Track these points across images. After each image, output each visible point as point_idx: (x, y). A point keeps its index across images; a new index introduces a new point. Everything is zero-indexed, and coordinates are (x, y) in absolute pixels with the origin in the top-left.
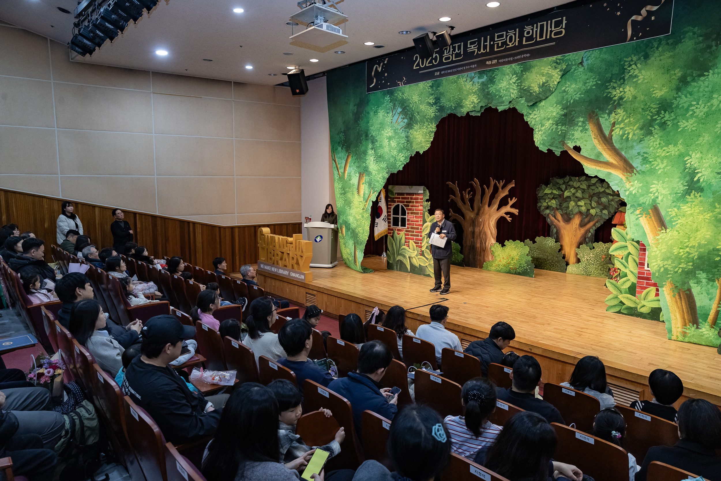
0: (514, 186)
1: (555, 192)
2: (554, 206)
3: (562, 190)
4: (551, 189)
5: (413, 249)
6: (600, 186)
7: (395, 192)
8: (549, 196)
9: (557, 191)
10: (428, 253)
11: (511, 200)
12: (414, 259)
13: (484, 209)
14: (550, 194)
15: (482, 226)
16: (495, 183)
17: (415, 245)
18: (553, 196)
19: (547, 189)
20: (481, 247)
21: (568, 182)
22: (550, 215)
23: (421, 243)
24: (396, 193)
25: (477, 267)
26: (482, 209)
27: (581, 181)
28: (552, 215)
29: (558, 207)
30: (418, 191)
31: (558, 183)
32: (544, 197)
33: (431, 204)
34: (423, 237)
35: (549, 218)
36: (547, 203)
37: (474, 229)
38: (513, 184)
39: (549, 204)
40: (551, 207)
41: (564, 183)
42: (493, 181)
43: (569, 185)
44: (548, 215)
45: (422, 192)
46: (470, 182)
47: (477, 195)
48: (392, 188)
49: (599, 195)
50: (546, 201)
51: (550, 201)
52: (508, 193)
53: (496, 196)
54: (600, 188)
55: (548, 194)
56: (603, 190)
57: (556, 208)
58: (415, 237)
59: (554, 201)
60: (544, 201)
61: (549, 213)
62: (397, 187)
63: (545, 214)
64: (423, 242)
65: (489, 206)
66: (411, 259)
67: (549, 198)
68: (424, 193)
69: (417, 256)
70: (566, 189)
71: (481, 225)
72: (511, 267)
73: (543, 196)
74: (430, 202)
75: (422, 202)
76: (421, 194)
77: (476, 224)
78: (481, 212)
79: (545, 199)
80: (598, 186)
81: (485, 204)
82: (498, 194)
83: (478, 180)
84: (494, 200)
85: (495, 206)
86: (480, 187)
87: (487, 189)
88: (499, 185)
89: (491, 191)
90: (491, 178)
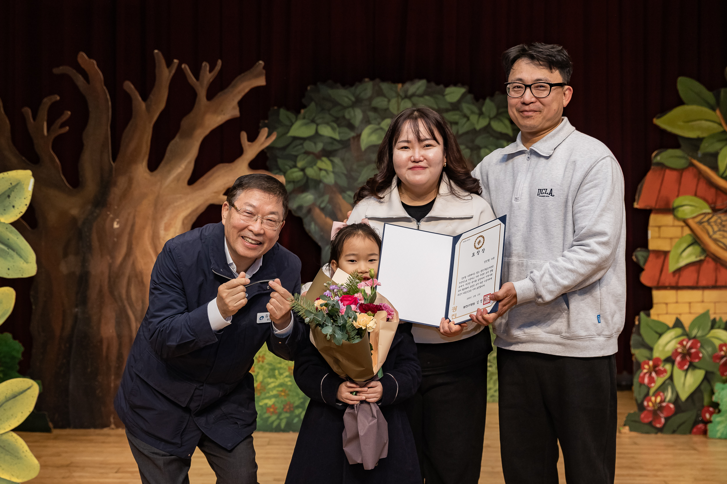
0: (261, 82)
1: (326, 131)
2: (330, 179)
3: (351, 127)
4: (313, 121)
6: (473, 112)
8: (309, 146)
9: (333, 129)
11: (252, 138)
13: (130, 181)
14: (310, 138)
15: (123, 250)
16: (180, 72)
18: (320, 146)
19: (298, 123)
20: (120, 336)
21: (371, 99)
22: (317, 211)
25: (105, 425)
26: (122, 181)
27: (413, 95)
28: (323, 209)
29: (343, 182)
31: (336, 104)
32: (292, 152)
35: (313, 220)
36: (303, 170)
37: (84, 262)
38: (257, 76)
39: (311, 172)
40: (318, 182)
41: (357, 102)
42: (169, 64)
43: (375, 110)
44: (310, 211)
46: (56, 71)
47: (92, 122)
49: (473, 141)
50: (300, 164)
51: (312, 164)
52: (236, 113)
53: (185, 123)
54: (474, 118)
55: (304, 139)
56: (481, 124)
57: (336, 184)
59: (325, 164)
60: (291, 163)
61: (314, 204)
63: (300, 208)
65: (153, 166)
67: (307, 153)
70: (367, 121)
71: (116, 245)
72: (270, 402)
73: (284, 148)
77: (95, 244)
78: (116, 192)
79: (294, 158)
80: (467, 111)
81: (133, 160)
82: (192, 115)
83: (95, 62)
84: (177, 139)
85: (183, 166)
86: (105, 88)
87: (140, 98)
88: (197, 78)
89: (162, 106)
90: (156, 51)
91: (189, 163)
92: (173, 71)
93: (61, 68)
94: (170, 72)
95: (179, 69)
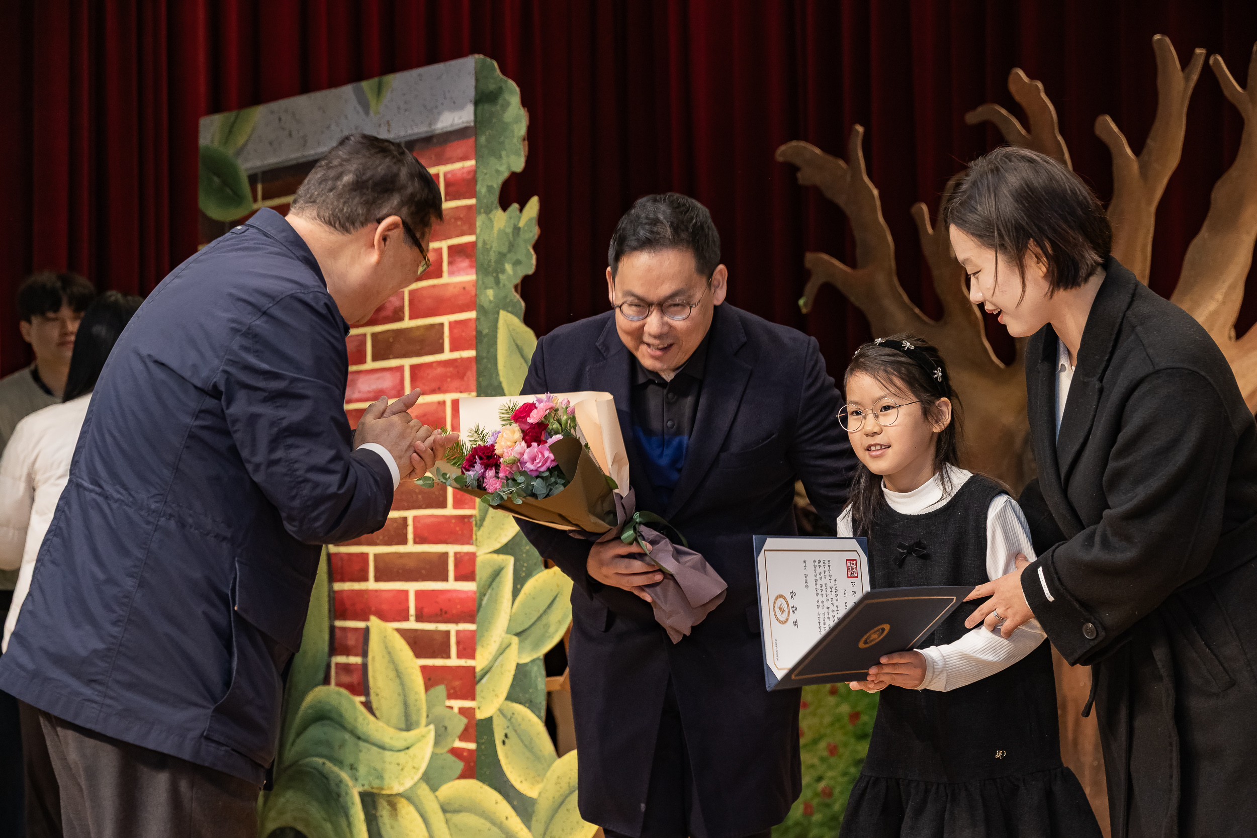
5: (396, 712)
7: (247, 165)
10: (529, 746)
12: (407, 811)
16: (1208, 75)
17: (413, 665)
23: (468, 647)
24: (253, 179)
30: (433, 112)
33: (543, 219)
34: (482, 572)
42: (1186, 60)
45: (464, 116)
46: (972, 118)
48: (230, 132)
53: (1220, 194)
58: (412, 587)
62: (259, 114)
64: (486, 626)
66: (384, 812)
68: (480, 123)
69: (432, 779)
74: (533, 206)
75: (466, 219)
76: (461, 133)
82: (1233, 172)
83: (1040, 85)
84: (1204, 233)
85: (1219, 296)
86: (1060, 138)
87: (1129, 151)
88: (1243, 85)
89: (1173, 161)
90: (1157, 37)
91: (1232, 287)
92: (1195, 77)
93: (980, 109)
94: (1187, 79)
95: (1208, 72)
